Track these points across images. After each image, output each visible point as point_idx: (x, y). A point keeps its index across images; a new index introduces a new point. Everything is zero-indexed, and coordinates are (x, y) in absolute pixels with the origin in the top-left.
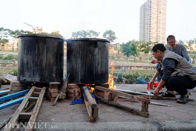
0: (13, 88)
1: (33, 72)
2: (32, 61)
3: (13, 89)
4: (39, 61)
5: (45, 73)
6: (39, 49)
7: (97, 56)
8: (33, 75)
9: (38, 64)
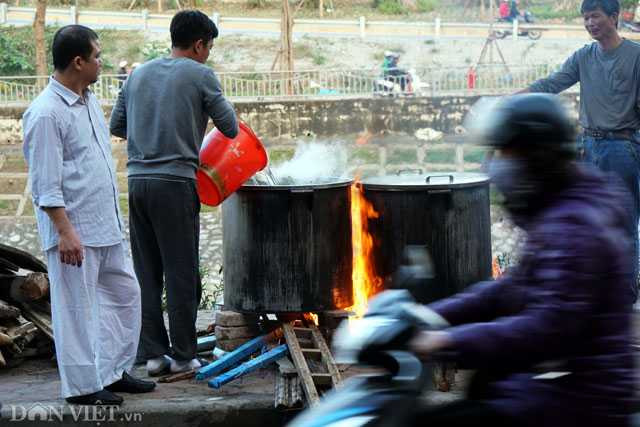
0: (228, 331)
1: (284, 288)
2: (277, 257)
3: (228, 334)
4: (297, 255)
5: (314, 286)
6: (295, 226)
7: (453, 234)
8: (284, 293)
9: (296, 263)
